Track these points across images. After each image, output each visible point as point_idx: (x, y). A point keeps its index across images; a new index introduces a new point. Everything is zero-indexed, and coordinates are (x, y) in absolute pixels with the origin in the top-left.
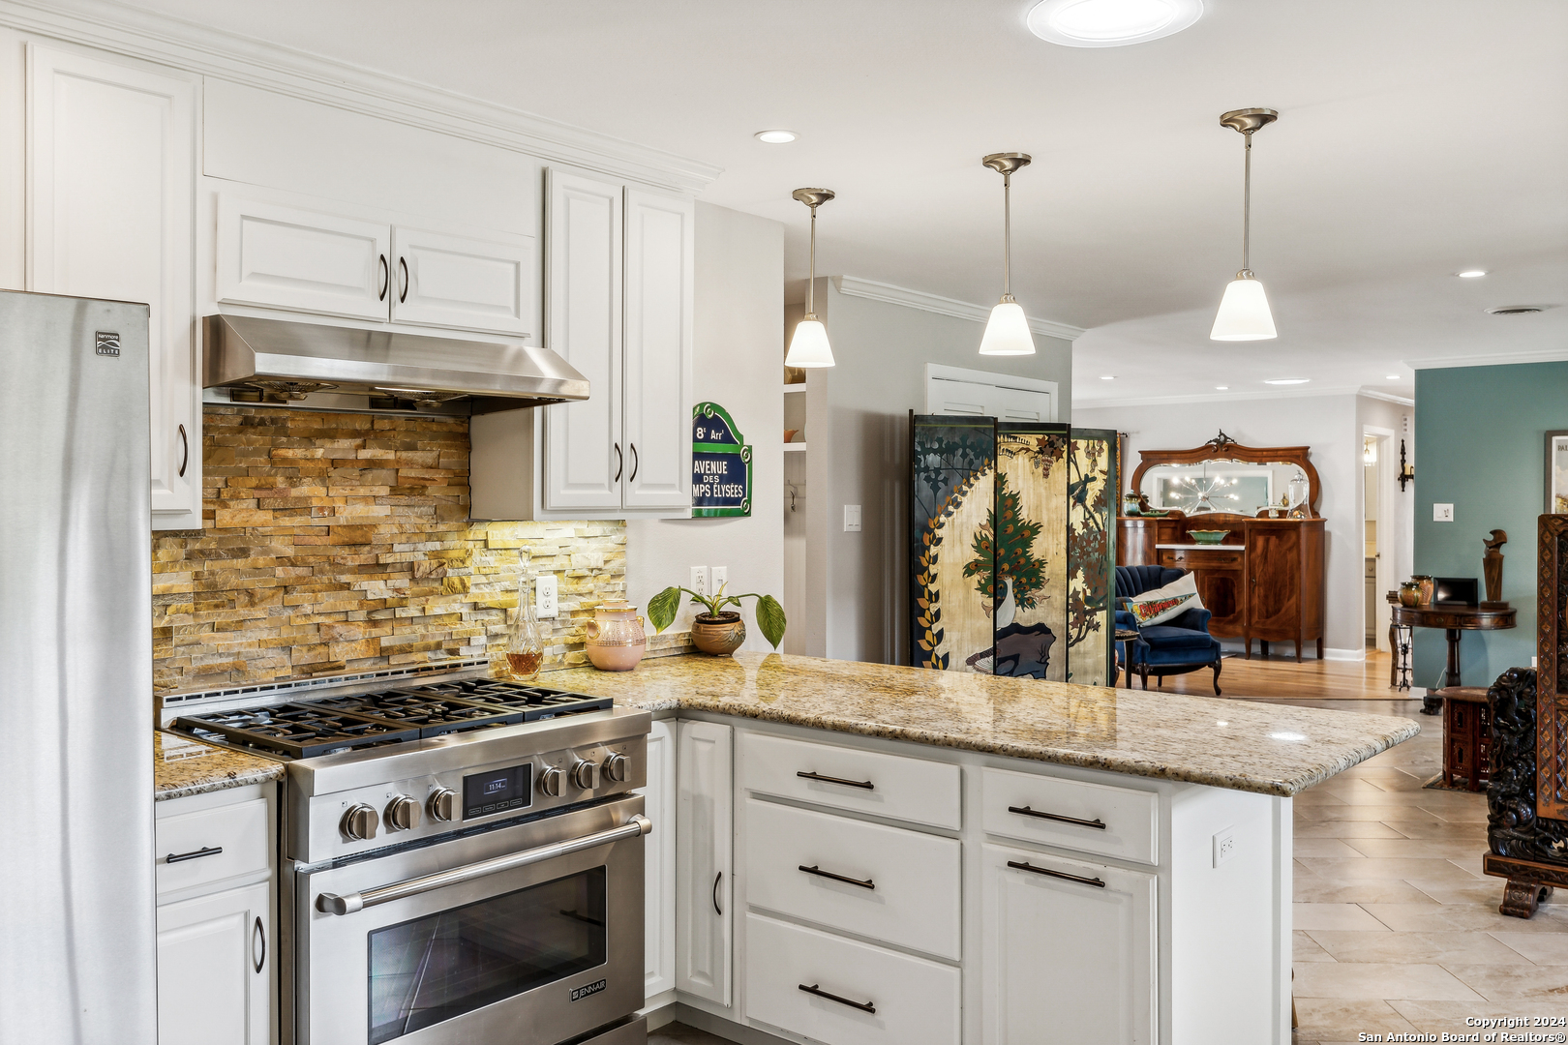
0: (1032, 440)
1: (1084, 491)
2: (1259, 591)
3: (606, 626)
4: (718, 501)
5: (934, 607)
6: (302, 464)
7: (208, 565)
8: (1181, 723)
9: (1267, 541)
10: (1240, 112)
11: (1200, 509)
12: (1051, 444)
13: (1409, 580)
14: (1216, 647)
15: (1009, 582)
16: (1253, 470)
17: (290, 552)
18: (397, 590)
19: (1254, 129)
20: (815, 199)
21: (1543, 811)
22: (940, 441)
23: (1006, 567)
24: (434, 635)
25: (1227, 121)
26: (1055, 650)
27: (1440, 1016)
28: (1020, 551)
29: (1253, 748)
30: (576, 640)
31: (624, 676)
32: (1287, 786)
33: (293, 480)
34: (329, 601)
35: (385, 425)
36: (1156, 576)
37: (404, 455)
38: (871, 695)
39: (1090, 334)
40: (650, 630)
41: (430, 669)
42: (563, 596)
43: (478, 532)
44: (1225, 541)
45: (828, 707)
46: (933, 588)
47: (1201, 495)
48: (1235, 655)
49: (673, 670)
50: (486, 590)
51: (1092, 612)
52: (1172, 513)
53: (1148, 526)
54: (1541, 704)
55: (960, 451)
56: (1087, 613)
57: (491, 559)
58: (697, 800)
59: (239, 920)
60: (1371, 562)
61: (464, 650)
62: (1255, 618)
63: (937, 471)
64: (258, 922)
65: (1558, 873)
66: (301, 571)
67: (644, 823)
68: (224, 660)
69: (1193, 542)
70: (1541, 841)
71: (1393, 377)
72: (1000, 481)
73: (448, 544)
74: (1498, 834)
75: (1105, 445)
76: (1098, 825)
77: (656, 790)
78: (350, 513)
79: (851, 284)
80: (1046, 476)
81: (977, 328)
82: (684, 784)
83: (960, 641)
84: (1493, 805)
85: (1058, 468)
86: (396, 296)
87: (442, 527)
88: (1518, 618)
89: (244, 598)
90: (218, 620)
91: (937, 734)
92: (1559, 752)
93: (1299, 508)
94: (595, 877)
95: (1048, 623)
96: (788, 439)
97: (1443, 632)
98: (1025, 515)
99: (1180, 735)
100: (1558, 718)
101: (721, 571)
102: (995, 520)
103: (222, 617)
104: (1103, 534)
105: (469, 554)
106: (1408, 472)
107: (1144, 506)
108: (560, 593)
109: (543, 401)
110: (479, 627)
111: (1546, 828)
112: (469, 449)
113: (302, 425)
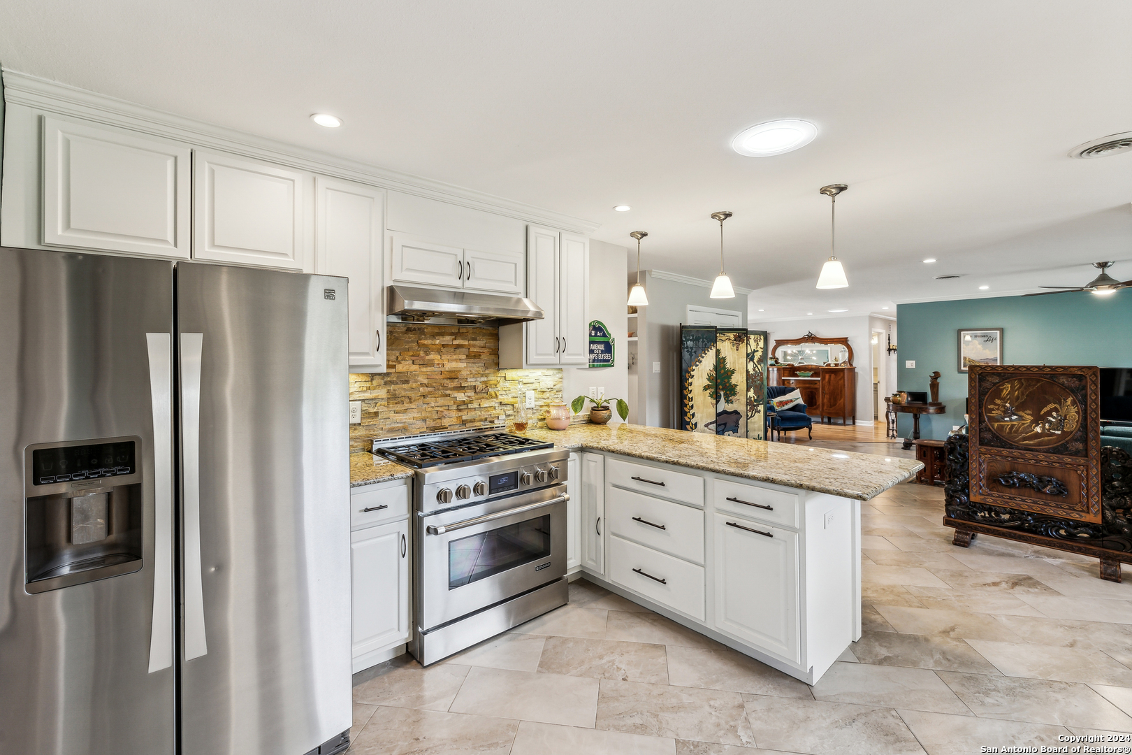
0: (731, 335)
1: (753, 356)
2: (827, 397)
3: (554, 412)
4: (601, 361)
5: (690, 404)
6: (430, 346)
7: (393, 387)
8: (806, 460)
9: (830, 376)
10: (829, 187)
11: (799, 363)
12: (739, 337)
13: (896, 393)
14: (809, 420)
15: (722, 393)
16: (822, 347)
17: (426, 381)
18: (469, 397)
19: (836, 194)
20: (639, 236)
21: (973, 499)
22: (693, 336)
23: (721, 387)
24: (484, 415)
25: (823, 191)
26: (742, 421)
27: (930, 595)
28: (726, 380)
29: (844, 475)
30: (542, 417)
31: (561, 432)
32: (865, 496)
33: (427, 353)
34: (441, 401)
35: (464, 330)
36: (783, 391)
37: (472, 342)
38: (664, 443)
39: (755, 293)
40: (572, 413)
41: (482, 429)
42: (537, 399)
43: (502, 373)
44: (812, 376)
45: (645, 449)
46: (690, 396)
47: (800, 357)
48: (817, 422)
49: (581, 430)
50: (505, 397)
51: (757, 406)
52: (789, 365)
53: (778, 370)
54: (972, 450)
55: (701, 340)
56: (755, 406)
57: (507, 384)
58: (590, 486)
59: (395, 535)
60: (876, 385)
61: (496, 421)
62: (825, 408)
63: (692, 348)
64: (403, 536)
65: (981, 527)
66: (430, 389)
67: (566, 496)
68: (399, 425)
69: (798, 376)
70: (973, 512)
71: (885, 308)
72: (718, 352)
73: (489, 378)
74: (950, 508)
75: (762, 337)
76: (769, 508)
77: (572, 483)
78: (450, 366)
79: (656, 273)
80: (737, 350)
81: (709, 290)
82: (584, 479)
83: (702, 417)
84: (947, 494)
85: (743, 347)
86: (466, 278)
87: (487, 372)
88: (947, 409)
89: (407, 400)
90: (397, 409)
91: (693, 463)
92: (980, 472)
93: (844, 362)
94: (547, 518)
95: (739, 410)
96: (630, 336)
97: (912, 415)
98: (728, 366)
99: (807, 467)
100: (980, 457)
101: (602, 389)
102: (716, 368)
103: (399, 408)
104: (762, 374)
105: (498, 382)
106: (891, 348)
107: (777, 362)
108: (535, 398)
109: (526, 320)
110: (502, 412)
111: (975, 506)
112: (498, 340)
113: (431, 331)
